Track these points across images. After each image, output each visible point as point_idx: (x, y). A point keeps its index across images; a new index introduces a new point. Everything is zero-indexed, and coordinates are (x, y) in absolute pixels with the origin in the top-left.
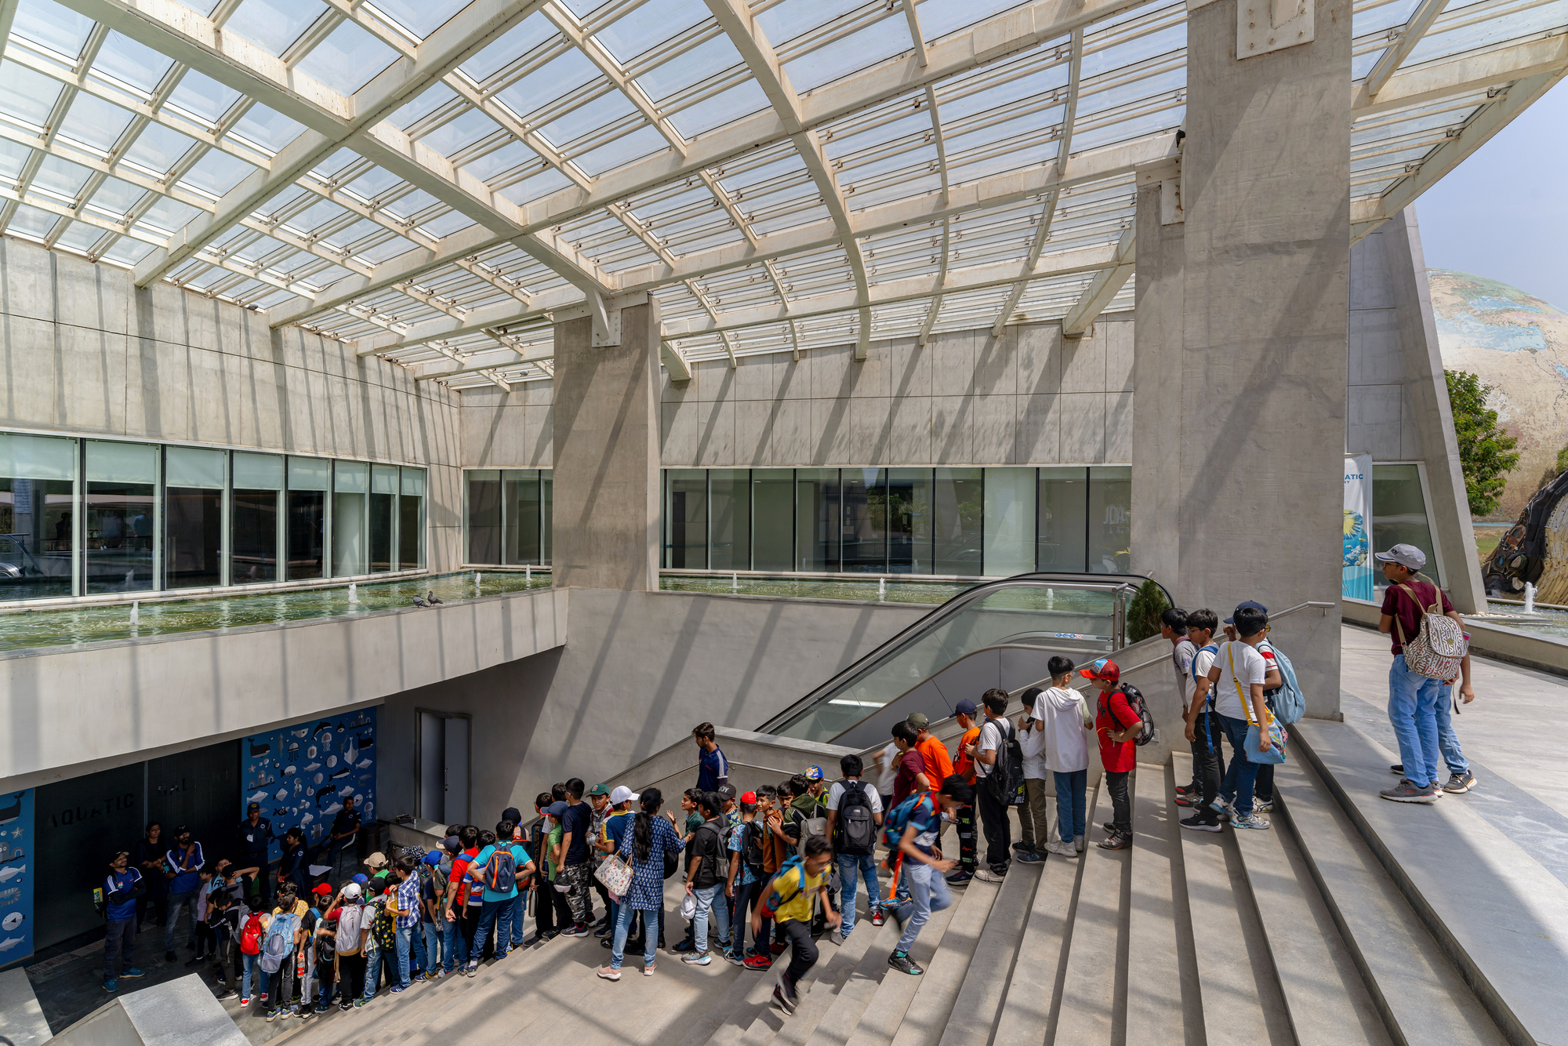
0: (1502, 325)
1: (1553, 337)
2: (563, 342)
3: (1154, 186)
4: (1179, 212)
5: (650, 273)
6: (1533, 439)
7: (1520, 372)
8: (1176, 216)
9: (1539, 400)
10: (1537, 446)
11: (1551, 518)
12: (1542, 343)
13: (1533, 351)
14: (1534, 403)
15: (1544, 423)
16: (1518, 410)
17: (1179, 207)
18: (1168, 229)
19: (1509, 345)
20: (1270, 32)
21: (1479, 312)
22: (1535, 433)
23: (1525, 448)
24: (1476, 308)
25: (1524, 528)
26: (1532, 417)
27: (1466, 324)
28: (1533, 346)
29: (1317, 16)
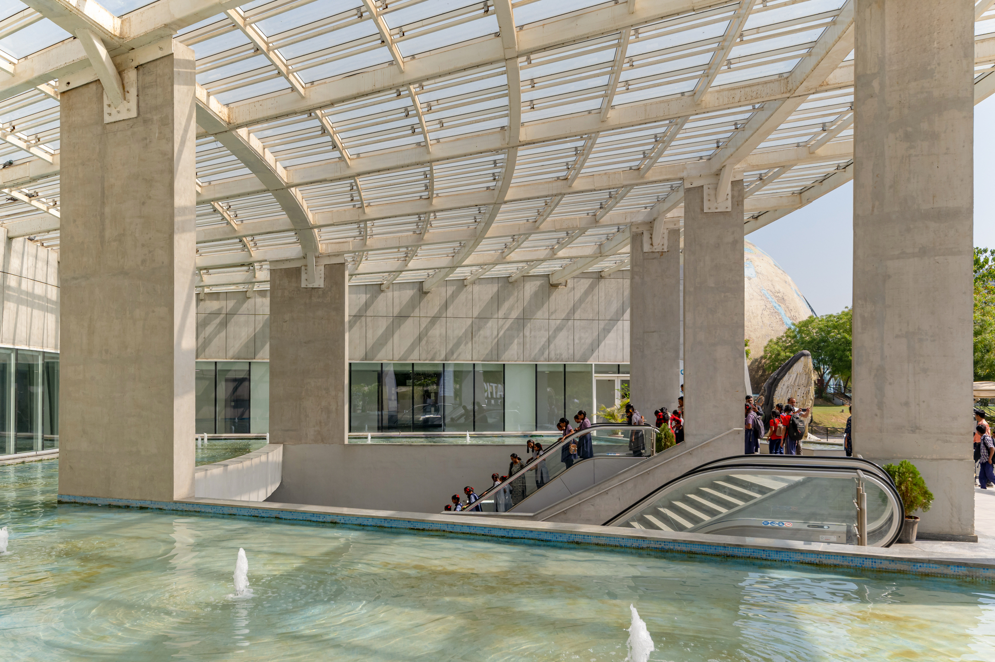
1: (759, 270)
2: (278, 282)
3: (640, 232)
4: (651, 246)
5: (349, 245)
8: (651, 249)
11: (776, 392)
12: (754, 274)
14: (751, 314)
15: (756, 327)
17: (652, 244)
18: (646, 254)
20: (716, 204)
22: (752, 333)
25: (763, 398)
26: (750, 323)
29: (732, 202)
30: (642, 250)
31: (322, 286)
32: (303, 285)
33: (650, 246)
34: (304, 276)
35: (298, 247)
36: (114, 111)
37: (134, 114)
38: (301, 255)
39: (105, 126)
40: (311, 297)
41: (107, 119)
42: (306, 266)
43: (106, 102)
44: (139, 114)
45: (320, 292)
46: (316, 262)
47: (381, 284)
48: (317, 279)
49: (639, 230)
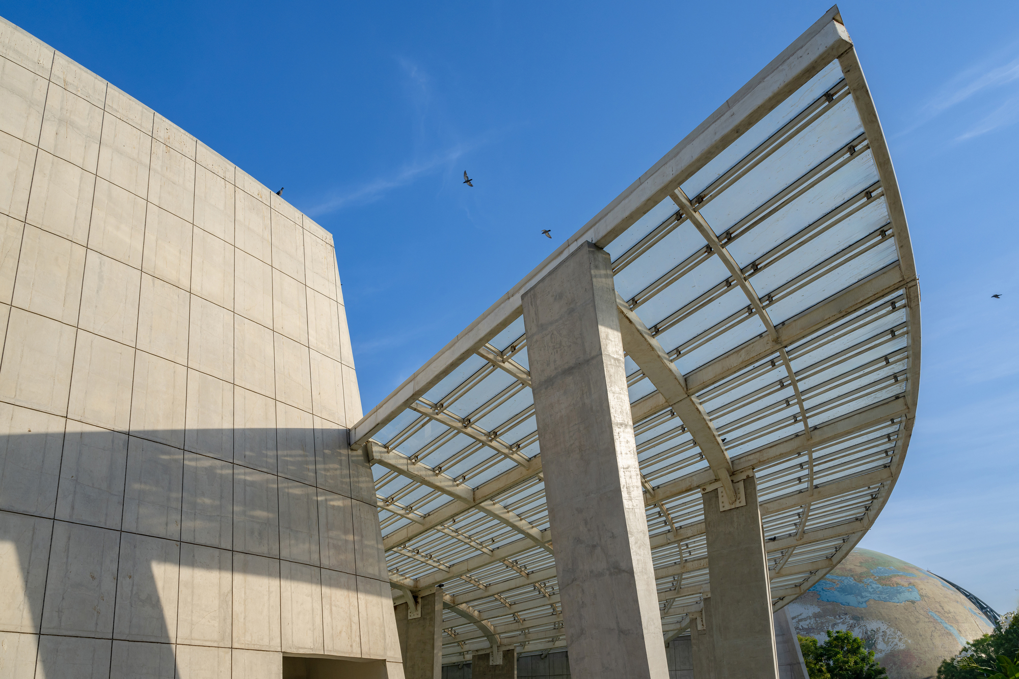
0: (892, 586)
1: (924, 592)
6: (921, 660)
7: (907, 616)
9: (922, 634)
10: (925, 665)
12: (918, 597)
13: (913, 602)
15: (926, 649)
16: (910, 641)
19: (898, 599)
21: (877, 578)
22: (922, 656)
23: (917, 666)
24: (876, 575)
26: (919, 646)
27: (871, 586)
28: (912, 598)
30: (697, 629)
31: (501, 664)
32: (491, 664)
33: (702, 626)
34: (491, 658)
35: (488, 643)
36: (412, 615)
37: (420, 616)
38: (490, 646)
39: (408, 620)
40: (495, 671)
41: (409, 618)
42: (492, 652)
43: (409, 611)
44: (421, 616)
45: (500, 667)
46: (498, 649)
47: (541, 655)
48: (497, 660)
49: (694, 617)
